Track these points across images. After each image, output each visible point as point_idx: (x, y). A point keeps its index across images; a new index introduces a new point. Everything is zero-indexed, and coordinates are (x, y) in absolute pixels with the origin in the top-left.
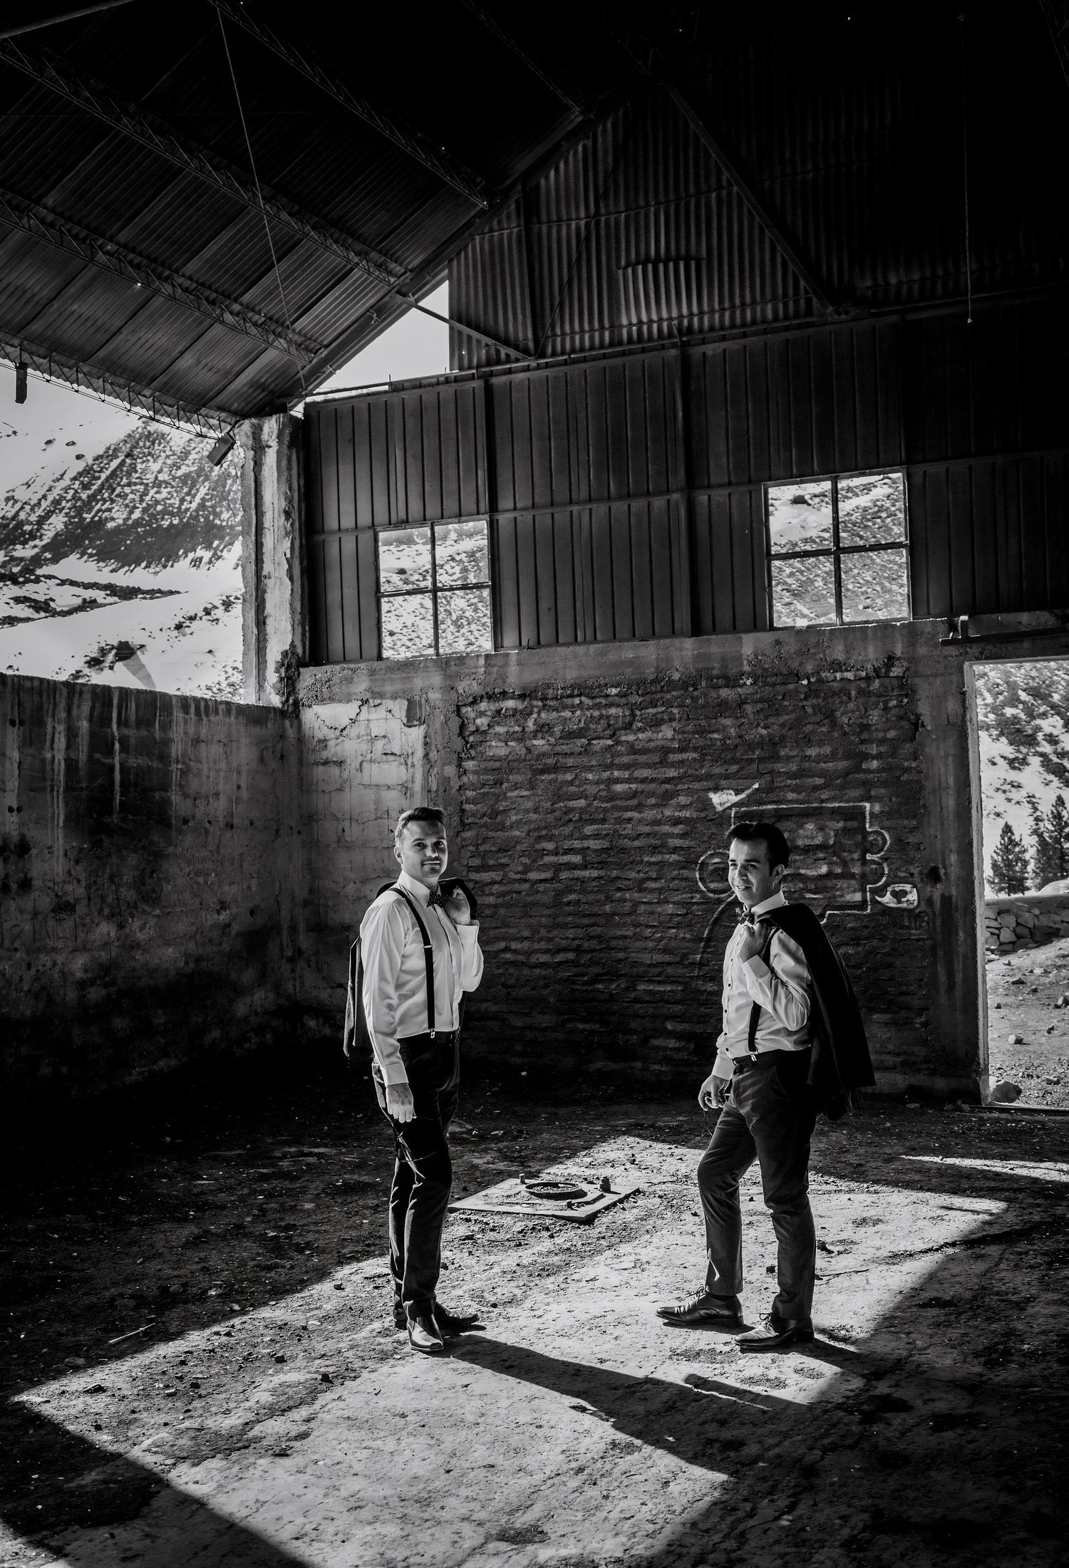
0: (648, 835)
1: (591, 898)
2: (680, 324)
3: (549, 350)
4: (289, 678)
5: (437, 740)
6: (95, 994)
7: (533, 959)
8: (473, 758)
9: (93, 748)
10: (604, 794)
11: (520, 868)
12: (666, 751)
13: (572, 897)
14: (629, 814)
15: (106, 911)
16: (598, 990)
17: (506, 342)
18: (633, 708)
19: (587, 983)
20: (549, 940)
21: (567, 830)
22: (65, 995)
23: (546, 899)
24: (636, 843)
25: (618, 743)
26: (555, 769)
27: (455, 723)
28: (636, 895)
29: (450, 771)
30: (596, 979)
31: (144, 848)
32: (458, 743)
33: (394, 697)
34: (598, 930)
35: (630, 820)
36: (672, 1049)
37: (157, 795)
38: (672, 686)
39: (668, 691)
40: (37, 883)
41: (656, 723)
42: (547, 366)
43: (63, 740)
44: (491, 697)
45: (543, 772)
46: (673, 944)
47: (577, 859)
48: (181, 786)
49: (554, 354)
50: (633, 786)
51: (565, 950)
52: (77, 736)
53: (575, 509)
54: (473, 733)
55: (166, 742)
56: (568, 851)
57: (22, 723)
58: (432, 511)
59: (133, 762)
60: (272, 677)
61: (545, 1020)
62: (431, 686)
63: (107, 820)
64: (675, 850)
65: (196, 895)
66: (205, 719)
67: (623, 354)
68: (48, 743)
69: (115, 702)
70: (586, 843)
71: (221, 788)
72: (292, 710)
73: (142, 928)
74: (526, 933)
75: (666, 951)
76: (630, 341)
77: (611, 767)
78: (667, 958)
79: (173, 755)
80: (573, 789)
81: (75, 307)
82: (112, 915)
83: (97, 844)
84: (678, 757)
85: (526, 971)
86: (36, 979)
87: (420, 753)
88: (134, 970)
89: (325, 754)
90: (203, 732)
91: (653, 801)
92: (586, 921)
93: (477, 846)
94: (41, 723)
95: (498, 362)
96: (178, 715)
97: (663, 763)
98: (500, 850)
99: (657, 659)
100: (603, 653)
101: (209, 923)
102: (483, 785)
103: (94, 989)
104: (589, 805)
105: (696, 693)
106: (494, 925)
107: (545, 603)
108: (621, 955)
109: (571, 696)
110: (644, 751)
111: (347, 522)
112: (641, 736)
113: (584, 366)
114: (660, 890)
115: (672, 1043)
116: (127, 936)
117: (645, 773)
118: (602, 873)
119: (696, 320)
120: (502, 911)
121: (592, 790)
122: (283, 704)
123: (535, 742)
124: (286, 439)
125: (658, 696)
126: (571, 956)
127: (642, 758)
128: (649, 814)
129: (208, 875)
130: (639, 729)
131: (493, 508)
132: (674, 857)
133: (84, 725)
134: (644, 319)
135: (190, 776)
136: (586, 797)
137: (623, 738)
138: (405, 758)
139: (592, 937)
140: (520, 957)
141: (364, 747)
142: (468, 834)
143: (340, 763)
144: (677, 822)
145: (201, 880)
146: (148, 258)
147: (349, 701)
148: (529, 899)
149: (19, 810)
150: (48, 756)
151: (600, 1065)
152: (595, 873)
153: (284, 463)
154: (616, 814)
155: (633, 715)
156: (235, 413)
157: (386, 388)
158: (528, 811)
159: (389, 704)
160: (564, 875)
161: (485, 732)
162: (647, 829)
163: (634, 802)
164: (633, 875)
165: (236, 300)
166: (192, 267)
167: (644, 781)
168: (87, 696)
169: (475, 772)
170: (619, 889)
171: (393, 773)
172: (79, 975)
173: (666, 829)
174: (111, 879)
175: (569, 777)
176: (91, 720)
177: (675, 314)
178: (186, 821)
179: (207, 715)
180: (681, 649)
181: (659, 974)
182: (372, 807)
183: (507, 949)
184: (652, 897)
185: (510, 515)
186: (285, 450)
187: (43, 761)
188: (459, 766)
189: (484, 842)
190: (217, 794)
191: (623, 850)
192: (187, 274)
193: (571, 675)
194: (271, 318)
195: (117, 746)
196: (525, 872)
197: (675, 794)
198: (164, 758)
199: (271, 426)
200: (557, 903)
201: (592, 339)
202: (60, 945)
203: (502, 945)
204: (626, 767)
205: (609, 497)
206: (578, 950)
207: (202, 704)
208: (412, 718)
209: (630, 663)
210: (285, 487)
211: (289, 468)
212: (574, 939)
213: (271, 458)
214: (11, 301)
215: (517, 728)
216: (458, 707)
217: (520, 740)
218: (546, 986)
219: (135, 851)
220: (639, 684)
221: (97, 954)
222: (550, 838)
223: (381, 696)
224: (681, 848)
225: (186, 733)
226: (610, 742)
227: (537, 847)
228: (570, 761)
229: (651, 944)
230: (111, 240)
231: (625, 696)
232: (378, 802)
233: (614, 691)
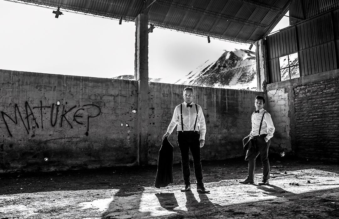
0: (330, 111)
1: (319, 124)
2: (331, 7)
3: (307, 18)
4: (265, 86)
5: (290, 95)
6: (223, 142)
7: (309, 137)
8: (297, 98)
9: (222, 99)
10: (321, 103)
11: (306, 119)
12: (332, 93)
13: (316, 124)
14: (326, 107)
15: (225, 128)
16: (322, 143)
17: (299, 18)
18: (325, 85)
19: (319, 142)
20: (312, 133)
21: (314, 111)
22: (217, 142)
23: (311, 125)
24: (328, 113)
25: (323, 92)
26: (312, 99)
27: (293, 92)
28: (328, 123)
29: (293, 101)
30: (321, 141)
31: (233, 117)
32: (294, 96)
33: (282, 88)
34: (321, 131)
35: (326, 108)
36: (337, 155)
37: (236, 108)
38: (333, 80)
39: (332, 81)
40: (211, 122)
41: (330, 88)
42: (307, 21)
43: (215, 98)
44: (299, 86)
45: (309, 100)
46: (336, 133)
47: (316, 117)
48: (241, 106)
49: (308, 18)
50: (326, 101)
51: (315, 135)
52: (218, 97)
53: (314, 47)
54: (296, 93)
55: (237, 98)
56: (314, 115)
57: (207, 95)
58: (288, 52)
59: (230, 102)
60: (262, 87)
61: (312, 149)
62: (288, 85)
63: (225, 111)
64: (335, 113)
65: (244, 126)
66: (246, 94)
67: (321, 15)
68: (212, 98)
69: (226, 91)
70: (318, 113)
71: (250, 106)
72: (266, 92)
73: (233, 131)
74: (308, 132)
75: (335, 134)
76: (322, 12)
77: (322, 97)
78: (335, 136)
79: (239, 100)
80: (315, 102)
81: (217, 26)
82: (226, 128)
83: (223, 116)
84: (335, 94)
85: (308, 139)
86: (211, 138)
87: (287, 98)
88: (231, 138)
89: (271, 100)
90: (246, 96)
91: (330, 104)
92: (319, 129)
93: (298, 115)
94: (211, 95)
95: (298, 22)
96: (240, 93)
97: (332, 96)
98: (302, 116)
99: (330, 75)
100: (319, 75)
101: (248, 131)
102: (299, 103)
103: (223, 141)
104: (318, 105)
105: (338, 81)
106: (302, 130)
107: (309, 67)
108: (326, 136)
109: (314, 84)
110: (328, 94)
111: (274, 57)
112: (327, 91)
113: (313, 19)
114: (333, 122)
115: (337, 154)
116: (230, 132)
117: (328, 98)
118: (321, 119)
119: (334, 6)
120: (303, 128)
121: (319, 102)
122: (264, 91)
123: (308, 94)
124: (262, 43)
125: (330, 82)
126: (316, 136)
127: (328, 95)
128: (330, 106)
129: (247, 122)
130: (327, 89)
131: (299, 50)
132: (336, 115)
133: (220, 95)
134: (324, 8)
135: (243, 104)
136: (317, 104)
137: (324, 91)
138: (285, 99)
139: (320, 132)
140: (307, 137)
141: (278, 98)
142: (296, 113)
143: (274, 101)
144: (335, 108)
145: (246, 123)
146: (228, 15)
147: (275, 89)
148: (308, 125)
149: (207, 109)
150: (212, 100)
151: (323, 158)
152: (320, 119)
153: (262, 48)
154: (324, 107)
155: (326, 86)
156: (254, 41)
157: (279, 31)
158: (307, 108)
159: (281, 89)
160: (314, 120)
161: (298, 93)
162: (330, 109)
163: (327, 104)
164: (327, 119)
165: (247, 20)
166: (236, 16)
167: (328, 100)
168: (220, 90)
169: (297, 101)
170: (325, 122)
171: (283, 102)
172: (219, 138)
173: (333, 109)
174: (226, 122)
175: (314, 100)
176: (221, 94)
177: (330, 5)
178: (242, 112)
179: (246, 93)
180: (334, 72)
181: (334, 139)
182: (280, 109)
183: (304, 135)
184: (332, 123)
185: (302, 51)
186: (262, 45)
187: (212, 101)
188: (294, 100)
189: (299, 114)
190: (249, 108)
191: (325, 114)
192: (236, 17)
193: (313, 80)
194: (255, 22)
195: (227, 99)
196: (307, 120)
197: (335, 102)
198: (237, 101)
199: (260, 42)
200: (313, 126)
201: (315, 14)
202: (216, 133)
203: (303, 134)
204: (325, 97)
205: (320, 44)
206: (317, 135)
207: (245, 91)
208: (285, 92)
209: (324, 76)
210: (262, 52)
211: (263, 49)
212: (316, 133)
213: (260, 47)
214: (206, 27)
215: (304, 92)
216: (294, 89)
217: (305, 94)
218: (312, 143)
219: (231, 117)
220: (327, 80)
221: (223, 135)
222: (311, 113)
223: (280, 88)
224: (337, 113)
225: (242, 97)
226: (321, 93)
227: (309, 115)
228: (314, 97)
229: (332, 133)
230: (220, 13)
231: (324, 83)
232: (280, 108)
233: (322, 82)
